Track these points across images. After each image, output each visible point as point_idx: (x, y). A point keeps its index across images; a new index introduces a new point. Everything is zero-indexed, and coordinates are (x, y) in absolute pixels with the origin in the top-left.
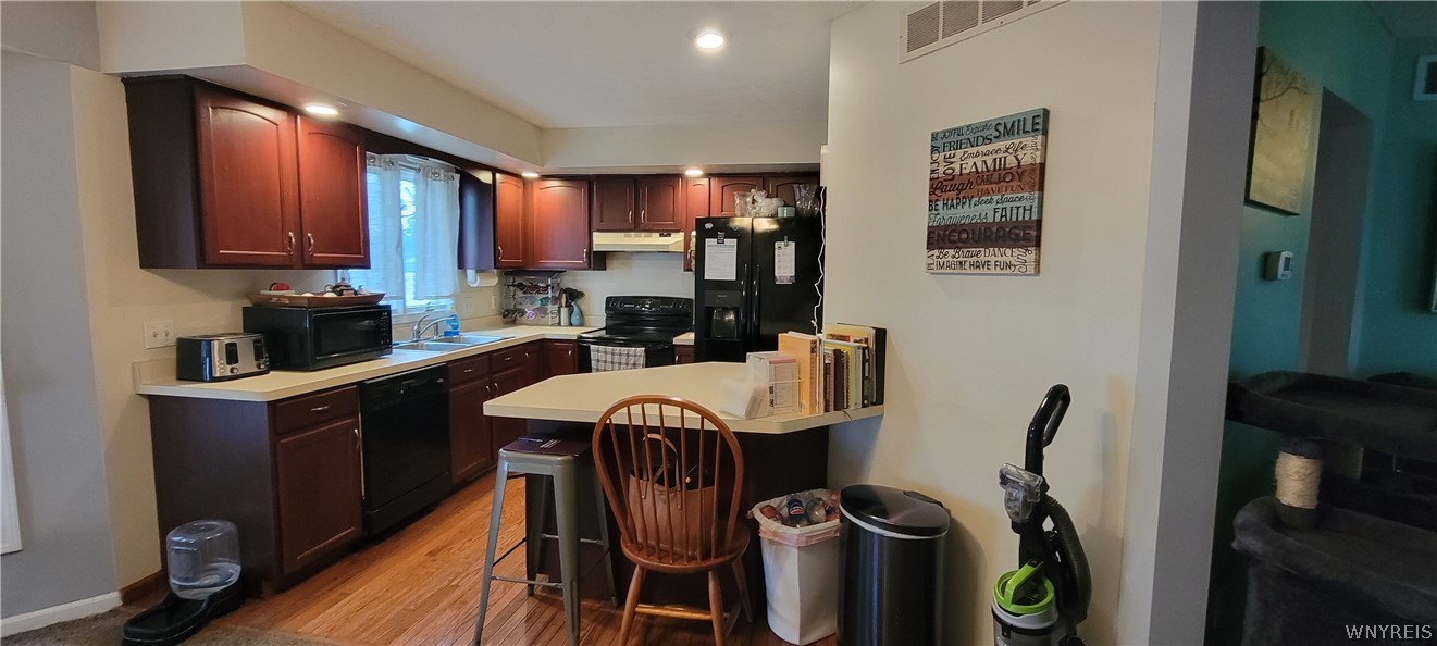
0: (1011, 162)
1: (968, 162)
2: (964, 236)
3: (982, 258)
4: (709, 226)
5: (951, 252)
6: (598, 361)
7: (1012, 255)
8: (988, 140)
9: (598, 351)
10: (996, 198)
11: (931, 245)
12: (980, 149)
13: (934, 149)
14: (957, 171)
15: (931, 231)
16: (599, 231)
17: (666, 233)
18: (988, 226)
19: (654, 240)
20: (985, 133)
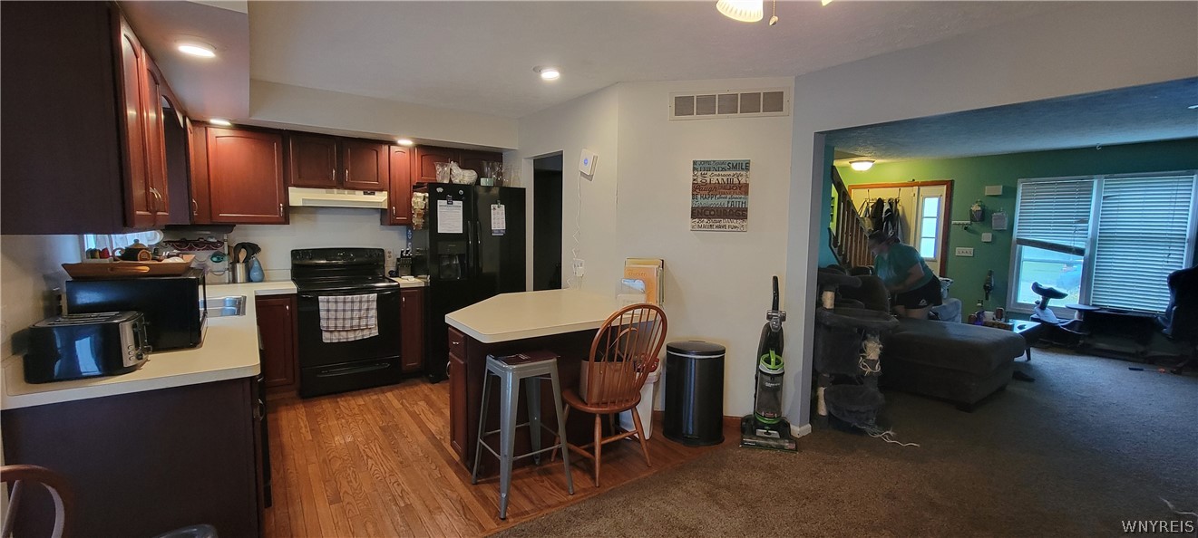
0: (736, 181)
1: (714, 178)
2: (712, 213)
3: (722, 224)
4: (440, 190)
5: (706, 220)
6: (328, 310)
7: (735, 223)
8: (723, 169)
9: (328, 302)
10: (728, 196)
11: (693, 216)
12: (721, 173)
13: (694, 169)
14: (708, 181)
15: (693, 210)
16: (294, 186)
17: (370, 191)
18: (725, 209)
19: (359, 197)
20: (723, 166)
